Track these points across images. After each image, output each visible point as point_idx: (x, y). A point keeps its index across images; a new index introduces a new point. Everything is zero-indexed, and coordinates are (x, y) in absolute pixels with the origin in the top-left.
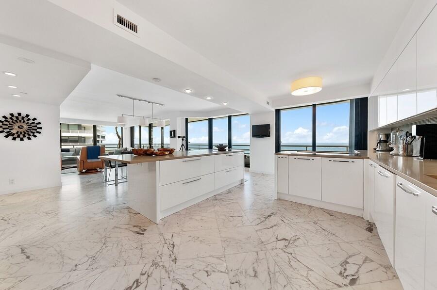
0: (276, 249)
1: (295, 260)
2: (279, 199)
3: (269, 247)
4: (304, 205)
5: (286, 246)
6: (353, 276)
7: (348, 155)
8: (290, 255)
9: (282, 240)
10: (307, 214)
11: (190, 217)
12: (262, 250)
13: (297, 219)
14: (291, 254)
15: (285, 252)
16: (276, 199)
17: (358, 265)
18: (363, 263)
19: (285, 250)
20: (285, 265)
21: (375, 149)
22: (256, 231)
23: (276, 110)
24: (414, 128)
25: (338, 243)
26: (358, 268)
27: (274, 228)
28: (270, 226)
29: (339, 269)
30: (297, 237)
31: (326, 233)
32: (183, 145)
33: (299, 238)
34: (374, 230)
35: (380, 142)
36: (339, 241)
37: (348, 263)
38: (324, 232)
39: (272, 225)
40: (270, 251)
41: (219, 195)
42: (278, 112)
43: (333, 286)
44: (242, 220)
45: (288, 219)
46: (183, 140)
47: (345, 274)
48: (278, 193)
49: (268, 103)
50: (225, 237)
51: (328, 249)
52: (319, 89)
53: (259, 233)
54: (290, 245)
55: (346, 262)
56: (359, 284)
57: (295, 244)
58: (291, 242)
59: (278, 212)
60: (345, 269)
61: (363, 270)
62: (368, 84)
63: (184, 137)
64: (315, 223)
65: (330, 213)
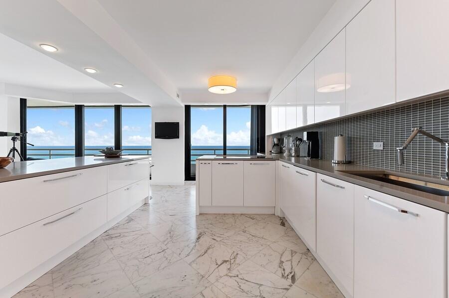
0: (221, 277)
1: (244, 281)
2: (200, 214)
3: (212, 279)
4: (227, 214)
5: (229, 269)
6: (291, 273)
7: (249, 157)
8: (236, 278)
9: (223, 263)
10: (233, 224)
11: (66, 285)
12: (206, 287)
13: (227, 232)
14: (237, 276)
15: (231, 277)
16: (198, 214)
17: (289, 261)
18: (292, 257)
19: (230, 274)
20: (237, 293)
21: (271, 152)
22: (190, 264)
23: (186, 106)
24: (305, 134)
25: (269, 246)
26: (291, 264)
27: (210, 251)
28: (203, 251)
29: (280, 271)
30: (235, 254)
31: (257, 239)
32: (14, 149)
33: (237, 254)
34: (285, 223)
35: (275, 145)
36: (269, 243)
37: (283, 262)
38: (254, 239)
39: (205, 248)
40: (216, 284)
41: (113, 228)
42: (188, 108)
43: (283, 292)
44: (166, 255)
45: (219, 235)
46: (14, 139)
47: (286, 275)
48: (200, 206)
49: (178, 96)
50: (149, 293)
51: (265, 255)
52: (233, 90)
53: (194, 265)
54: (233, 265)
55: (282, 262)
56: (298, 279)
57: (237, 262)
58: (232, 261)
59: (206, 230)
60: (284, 270)
61: (294, 264)
62: (267, 94)
63: (17, 134)
64: (245, 232)
65: (251, 217)
